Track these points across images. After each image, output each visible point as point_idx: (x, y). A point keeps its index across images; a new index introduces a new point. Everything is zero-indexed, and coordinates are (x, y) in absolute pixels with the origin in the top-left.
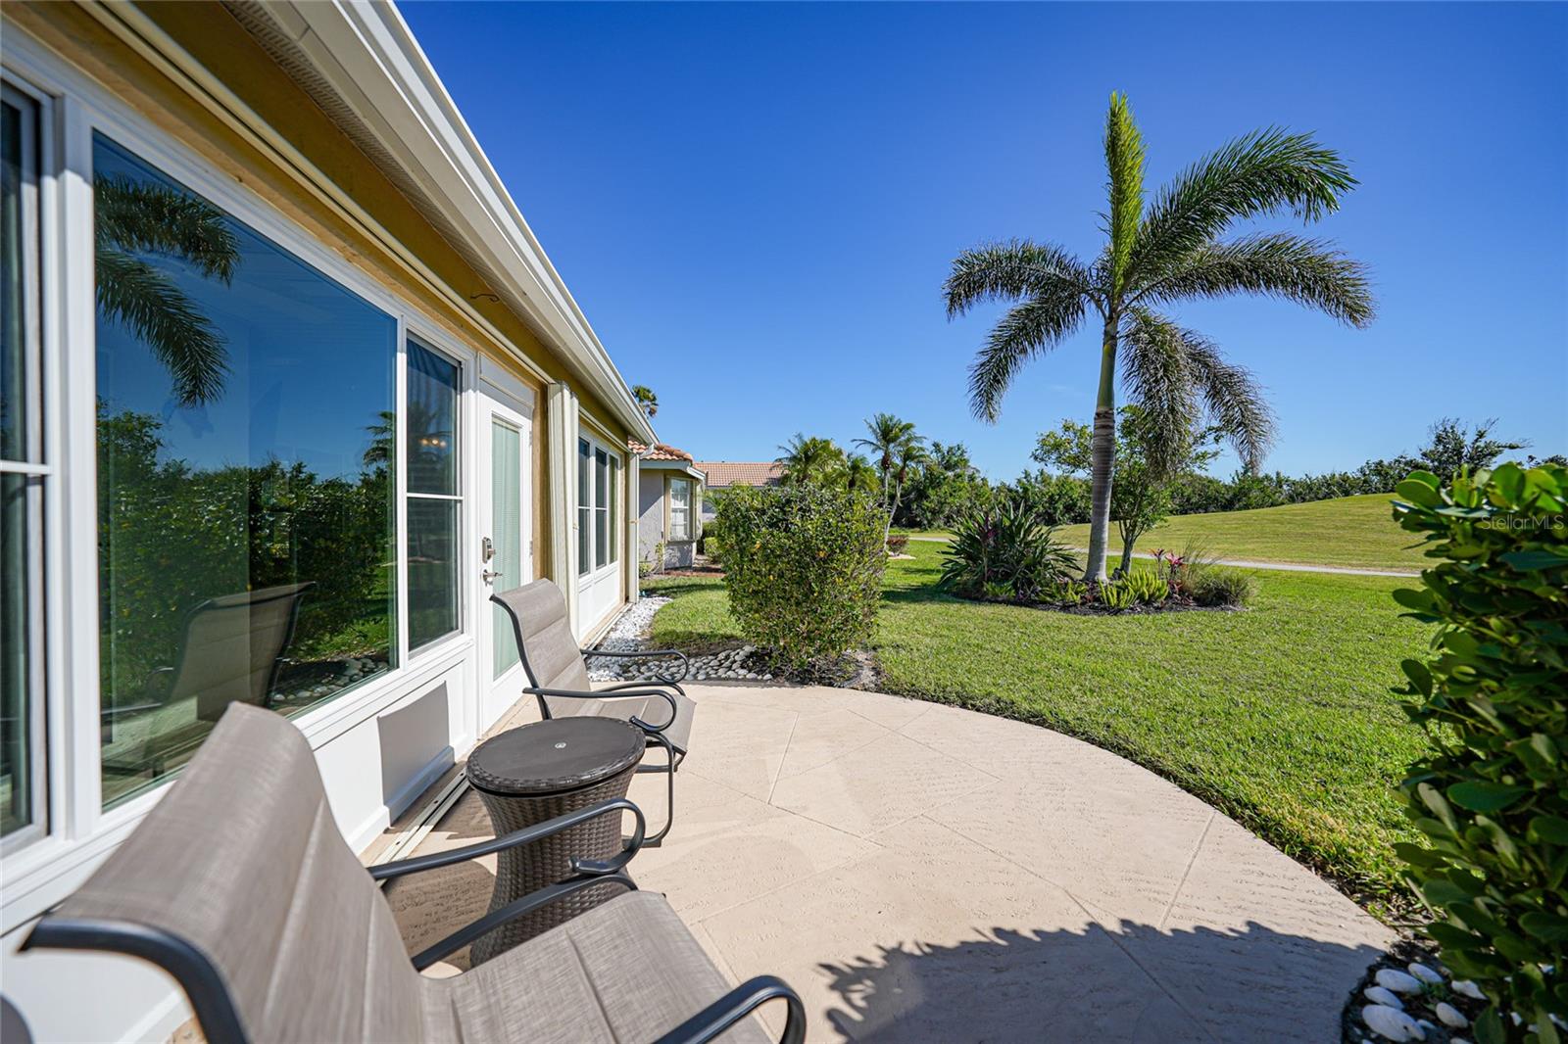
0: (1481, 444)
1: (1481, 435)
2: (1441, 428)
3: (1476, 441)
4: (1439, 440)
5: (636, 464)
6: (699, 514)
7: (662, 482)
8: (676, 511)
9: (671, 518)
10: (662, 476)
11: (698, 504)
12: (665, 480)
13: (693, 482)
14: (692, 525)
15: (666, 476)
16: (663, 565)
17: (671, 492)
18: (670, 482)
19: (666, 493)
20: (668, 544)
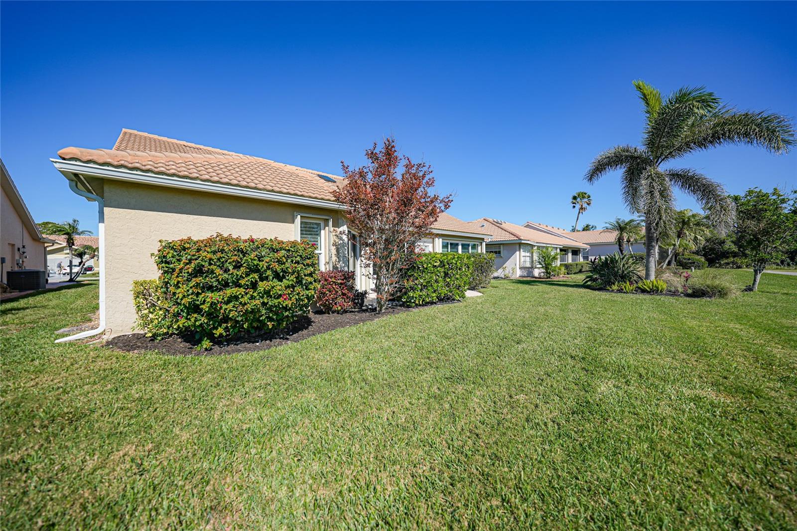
5: (484, 244)
6: (535, 257)
7: (518, 247)
8: (525, 256)
9: (522, 259)
10: (518, 244)
11: (534, 254)
12: (520, 246)
13: (532, 246)
14: (532, 262)
15: (520, 245)
16: (518, 276)
17: (522, 250)
18: (522, 247)
19: (520, 250)
20: (520, 268)
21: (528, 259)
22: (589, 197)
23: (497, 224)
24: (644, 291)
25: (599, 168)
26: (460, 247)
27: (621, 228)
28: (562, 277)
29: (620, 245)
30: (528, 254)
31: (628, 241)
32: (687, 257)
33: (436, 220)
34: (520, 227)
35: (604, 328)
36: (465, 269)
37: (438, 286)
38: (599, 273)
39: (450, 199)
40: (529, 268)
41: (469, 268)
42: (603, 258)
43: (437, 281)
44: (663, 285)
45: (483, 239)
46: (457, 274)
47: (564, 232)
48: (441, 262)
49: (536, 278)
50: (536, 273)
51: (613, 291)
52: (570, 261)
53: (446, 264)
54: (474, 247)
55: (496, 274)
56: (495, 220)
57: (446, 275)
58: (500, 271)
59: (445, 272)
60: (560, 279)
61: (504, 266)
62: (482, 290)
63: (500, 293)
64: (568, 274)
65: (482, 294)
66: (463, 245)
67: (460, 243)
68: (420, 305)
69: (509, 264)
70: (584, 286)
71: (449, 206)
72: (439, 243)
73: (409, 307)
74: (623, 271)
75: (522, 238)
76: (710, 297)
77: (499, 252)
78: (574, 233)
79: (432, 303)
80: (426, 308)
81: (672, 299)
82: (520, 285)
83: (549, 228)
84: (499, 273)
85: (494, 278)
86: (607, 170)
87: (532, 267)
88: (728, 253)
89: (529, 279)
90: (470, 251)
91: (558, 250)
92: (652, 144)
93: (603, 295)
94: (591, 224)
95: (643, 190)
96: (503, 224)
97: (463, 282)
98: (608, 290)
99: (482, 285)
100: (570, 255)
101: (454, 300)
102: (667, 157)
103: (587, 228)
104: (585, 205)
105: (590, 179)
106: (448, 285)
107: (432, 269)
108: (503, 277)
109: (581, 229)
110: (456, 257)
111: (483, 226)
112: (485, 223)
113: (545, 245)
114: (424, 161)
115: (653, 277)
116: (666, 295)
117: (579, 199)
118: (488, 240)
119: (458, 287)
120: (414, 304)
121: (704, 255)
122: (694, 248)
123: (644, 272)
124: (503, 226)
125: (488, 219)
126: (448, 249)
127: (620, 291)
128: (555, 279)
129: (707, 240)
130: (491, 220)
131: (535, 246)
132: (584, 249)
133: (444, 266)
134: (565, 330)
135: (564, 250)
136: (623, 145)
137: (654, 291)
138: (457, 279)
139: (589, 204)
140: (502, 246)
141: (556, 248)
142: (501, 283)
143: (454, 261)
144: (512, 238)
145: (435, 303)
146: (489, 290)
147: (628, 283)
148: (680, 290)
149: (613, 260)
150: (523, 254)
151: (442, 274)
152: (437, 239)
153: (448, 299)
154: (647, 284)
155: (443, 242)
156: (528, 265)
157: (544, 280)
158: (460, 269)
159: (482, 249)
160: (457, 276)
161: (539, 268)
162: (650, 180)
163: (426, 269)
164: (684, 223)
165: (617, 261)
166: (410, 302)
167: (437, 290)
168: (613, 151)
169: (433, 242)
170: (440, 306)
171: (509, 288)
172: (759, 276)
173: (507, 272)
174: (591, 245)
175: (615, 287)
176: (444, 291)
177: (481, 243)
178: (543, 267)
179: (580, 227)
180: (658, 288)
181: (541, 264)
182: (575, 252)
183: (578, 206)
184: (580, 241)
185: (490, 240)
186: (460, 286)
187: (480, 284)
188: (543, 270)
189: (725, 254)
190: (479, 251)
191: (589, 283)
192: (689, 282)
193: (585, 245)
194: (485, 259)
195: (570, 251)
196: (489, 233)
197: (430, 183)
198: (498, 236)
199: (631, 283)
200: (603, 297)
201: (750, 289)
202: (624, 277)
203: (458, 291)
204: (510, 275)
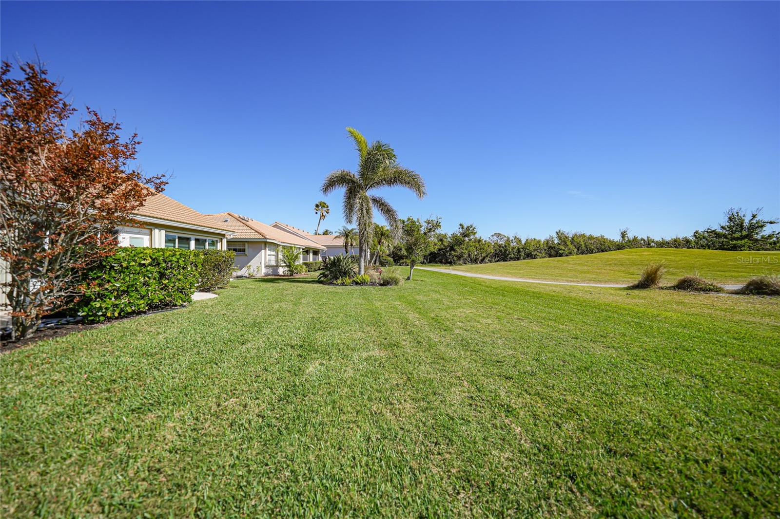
0: (754, 221)
1: (754, 216)
2: (731, 213)
3: (752, 220)
4: (730, 219)
5: (225, 241)
6: (280, 256)
7: (263, 245)
8: (271, 255)
9: (268, 257)
10: (264, 243)
11: (279, 253)
12: (265, 245)
13: (278, 245)
14: (277, 261)
15: (266, 243)
16: (263, 274)
17: (267, 249)
18: (267, 246)
19: (265, 249)
20: (266, 266)
21: (273, 258)
22: (328, 207)
23: (242, 221)
24: (357, 283)
25: (331, 184)
26: (193, 243)
27: (346, 235)
28: (304, 275)
29: (346, 249)
30: (274, 253)
31: (352, 245)
32: (384, 258)
33: (141, 205)
34: (268, 226)
35: (324, 315)
36: (192, 268)
37: (148, 290)
38: (329, 270)
39: (163, 179)
40: (274, 266)
41: (197, 266)
42: (332, 258)
43: (145, 284)
44: (368, 279)
45: (224, 235)
46: (179, 274)
47: (308, 234)
48: (153, 260)
49: (280, 276)
50: (281, 271)
51: (338, 284)
52: (311, 260)
53: (162, 261)
54: (213, 243)
55: (239, 273)
56: (241, 217)
57: (162, 275)
58: (244, 270)
59: (160, 272)
60: (301, 276)
61: (248, 265)
62: (218, 291)
63: (239, 292)
64: (309, 271)
65: (217, 296)
66: (197, 240)
67: (193, 237)
68: (117, 318)
69: (254, 263)
70: (319, 282)
71: (163, 190)
72: (160, 235)
73: (92, 322)
74: (345, 269)
75: (267, 237)
76: (391, 285)
77: (244, 250)
78: (316, 236)
79: (139, 313)
80: (125, 321)
81: (371, 288)
82: (262, 284)
83: (296, 230)
84: (244, 272)
85: (238, 277)
86: (337, 187)
87: (277, 266)
88: (403, 256)
89: (273, 277)
90: (207, 247)
91: (301, 250)
92: (362, 175)
93: (331, 288)
94: (330, 230)
95: (357, 207)
96: (250, 221)
97: (188, 283)
98: (335, 284)
99: (219, 286)
100: (311, 255)
101: (176, 305)
102: (371, 186)
103: (326, 233)
104: (325, 213)
105: (325, 191)
106: (165, 288)
107: (138, 268)
108: (247, 276)
109: (322, 234)
110: (178, 253)
111: (226, 221)
112: (229, 218)
113: (288, 245)
114: (117, 121)
115: (362, 273)
116: (369, 285)
117: (320, 207)
118: (230, 236)
119: (181, 290)
120: (102, 318)
121: (393, 257)
122: (388, 252)
123: (358, 269)
124: (250, 223)
125: (231, 213)
126: (174, 243)
127: (343, 284)
128: (296, 276)
129: (395, 247)
130: (236, 215)
131: (280, 245)
132: (323, 250)
133: (158, 264)
134: (292, 323)
135: (307, 251)
136: (346, 170)
137: (362, 283)
138: (180, 280)
139: (327, 213)
140: (246, 245)
141: (300, 248)
142: (243, 282)
143: (174, 259)
144: (258, 236)
145: (145, 313)
146: (228, 291)
147: (348, 278)
148: (377, 281)
149: (339, 260)
150: (268, 252)
151: (157, 275)
152: (157, 231)
153: (167, 305)
154: (358, 278)
155: (166, 236)
156: (273, 263)
157: (287, 277)
158: (183, 268)
159: (222, 246)
160: (179, 277)
161: (283, 266)
162: (361, 201)
163: (127, 268)
164: (382, 234)
165: (341, 261)
166: (95, 315)
167: (147, 295)
168: (340, 172)
169: (151, 235)
170: (151, 316)
171: (251, 287)
172: (412, 270)
173: (251, 271)
174: (328, 247)
175: (339, 281)
176: (158, 296)
177: (222, 239)
178: (287, 266)
179: (321, 231)
180: (365, 280)
181: (285, 263)
182: (316, 252)
183: (319, 213)
184: (319, 243)
185: (232, 237)
186: (184, 289)
187: (217, 284)
188: (287, 269)
189: (401, 257)
190: (219, 248)
191: (322, 279)
192: (382, 275)
193: (323, 247)
194: (223, 257)
195: (311, 251)
196: (231, 230)
197: (128, 154)
198: (241, 233)
199: (350, 278)
200: (330, 290)
201: (408, 278)
202: (345, 274)
203: (180, 295)
204: (255, 273)
